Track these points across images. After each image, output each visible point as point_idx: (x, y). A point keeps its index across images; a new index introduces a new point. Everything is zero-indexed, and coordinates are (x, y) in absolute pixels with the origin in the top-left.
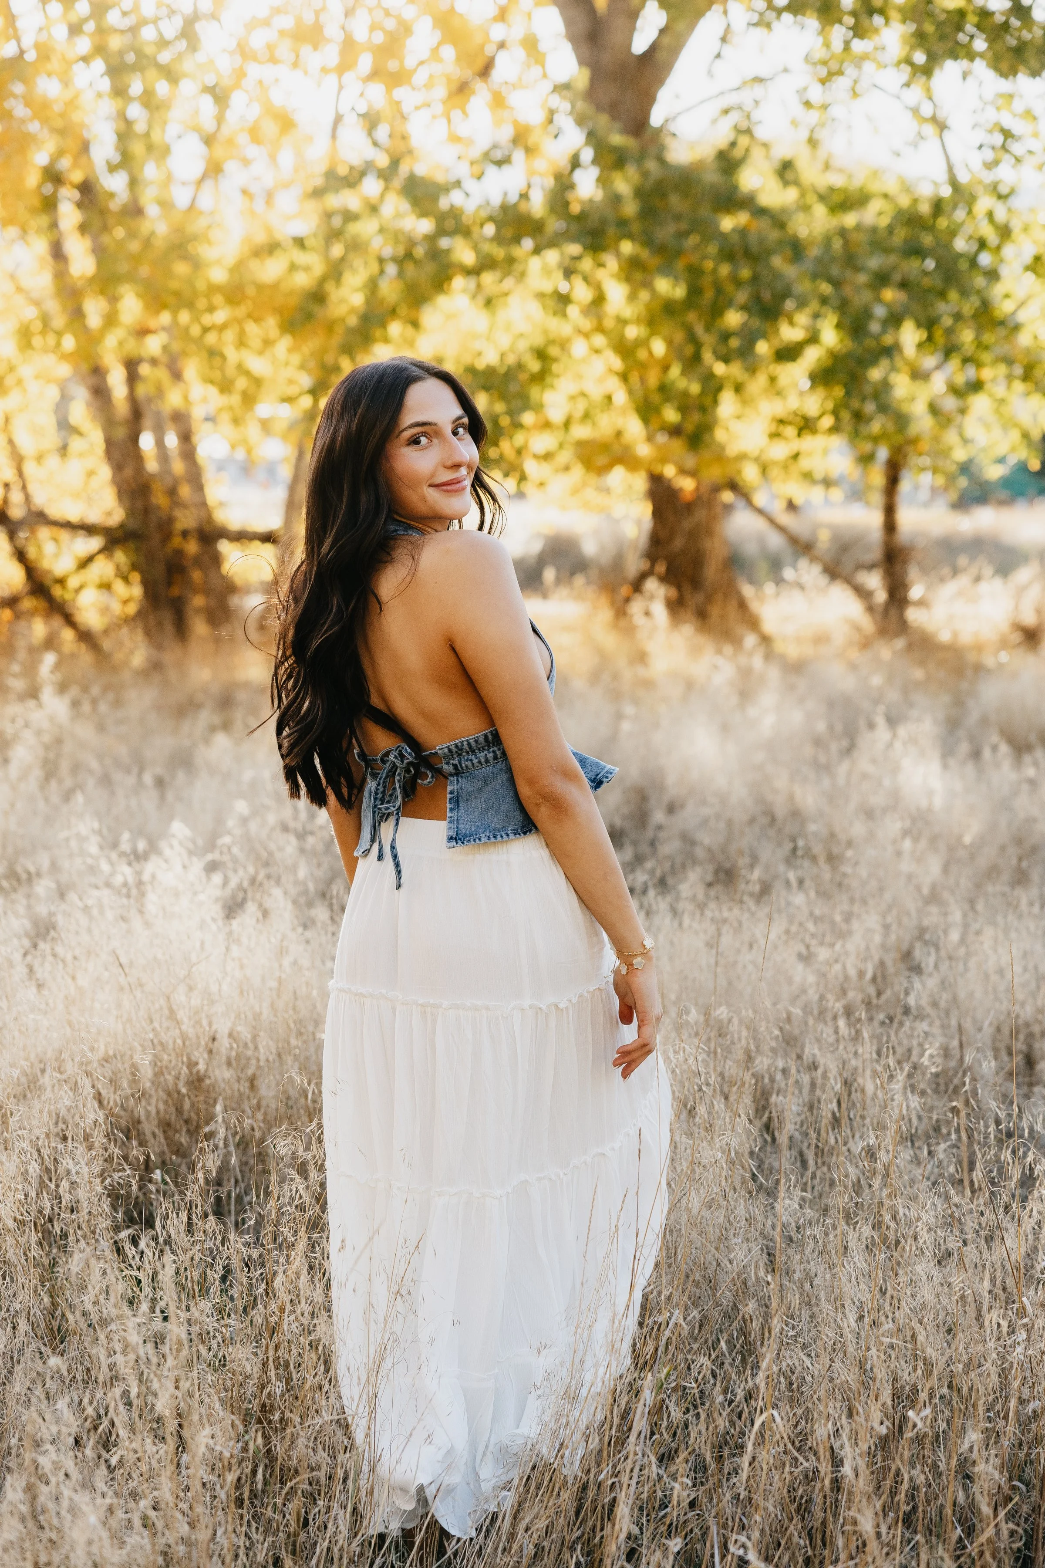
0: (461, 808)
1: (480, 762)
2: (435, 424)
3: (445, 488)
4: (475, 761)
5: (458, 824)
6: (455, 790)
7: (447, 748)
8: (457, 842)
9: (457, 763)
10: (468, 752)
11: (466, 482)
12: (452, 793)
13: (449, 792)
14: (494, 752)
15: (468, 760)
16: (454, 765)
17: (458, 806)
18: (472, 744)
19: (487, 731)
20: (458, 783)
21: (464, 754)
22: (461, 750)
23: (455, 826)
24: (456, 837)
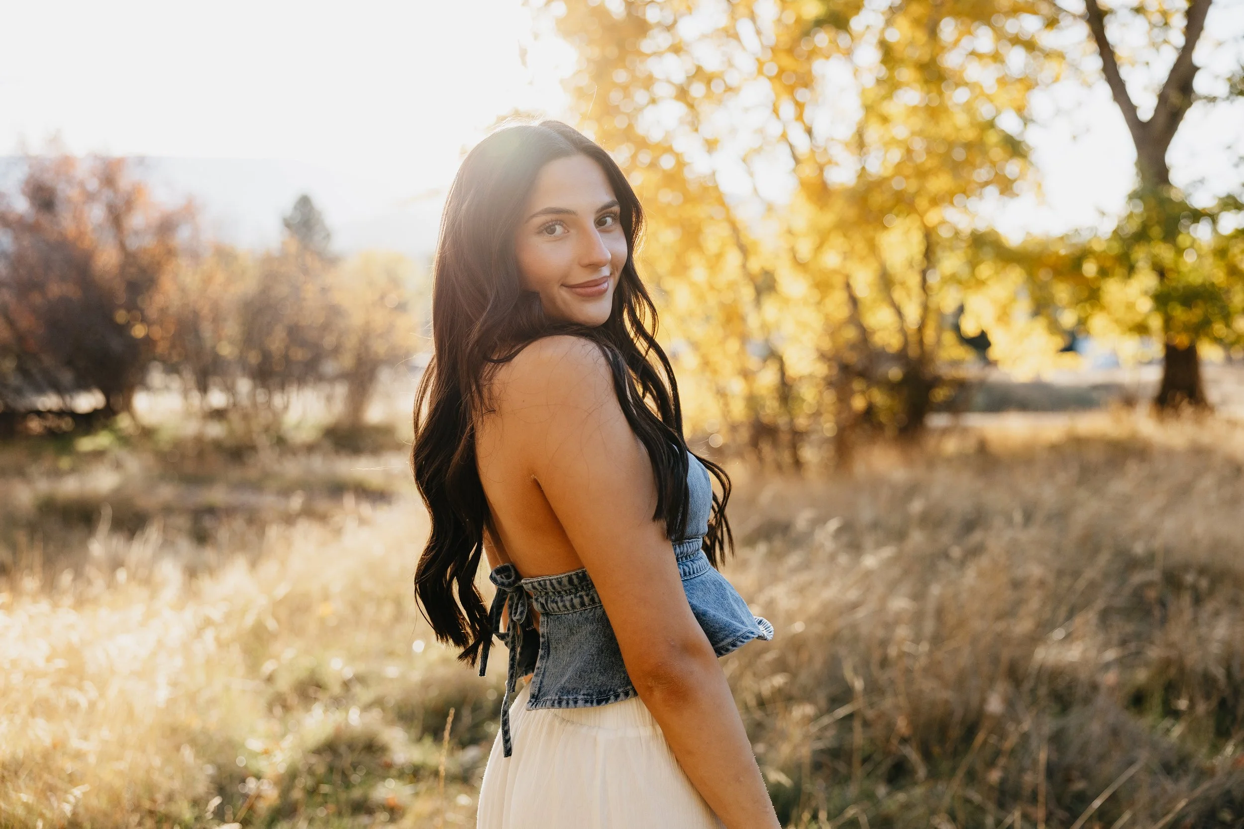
0: (551, 657)
1: (565, 606)
2: (575, 212)
3: (579, 290)
4: (560, 604)
5: (544, 678)
6: (546, 634)
7: (530, 585)
8: (535, 701)
9: (544, 603)
10: (554, 593)
11: (605, 285)
12: (543, 636)
13: (541, 635)
14: (581, 597)
15: (553, 601)
16: (542, 604)
17: (549, 654)
18: (556, 585)
19: (573, 571)
20: (547, 626)
21: (551, 594)
22: (546, 589)
23: (539, 681)
24: (538, 695)
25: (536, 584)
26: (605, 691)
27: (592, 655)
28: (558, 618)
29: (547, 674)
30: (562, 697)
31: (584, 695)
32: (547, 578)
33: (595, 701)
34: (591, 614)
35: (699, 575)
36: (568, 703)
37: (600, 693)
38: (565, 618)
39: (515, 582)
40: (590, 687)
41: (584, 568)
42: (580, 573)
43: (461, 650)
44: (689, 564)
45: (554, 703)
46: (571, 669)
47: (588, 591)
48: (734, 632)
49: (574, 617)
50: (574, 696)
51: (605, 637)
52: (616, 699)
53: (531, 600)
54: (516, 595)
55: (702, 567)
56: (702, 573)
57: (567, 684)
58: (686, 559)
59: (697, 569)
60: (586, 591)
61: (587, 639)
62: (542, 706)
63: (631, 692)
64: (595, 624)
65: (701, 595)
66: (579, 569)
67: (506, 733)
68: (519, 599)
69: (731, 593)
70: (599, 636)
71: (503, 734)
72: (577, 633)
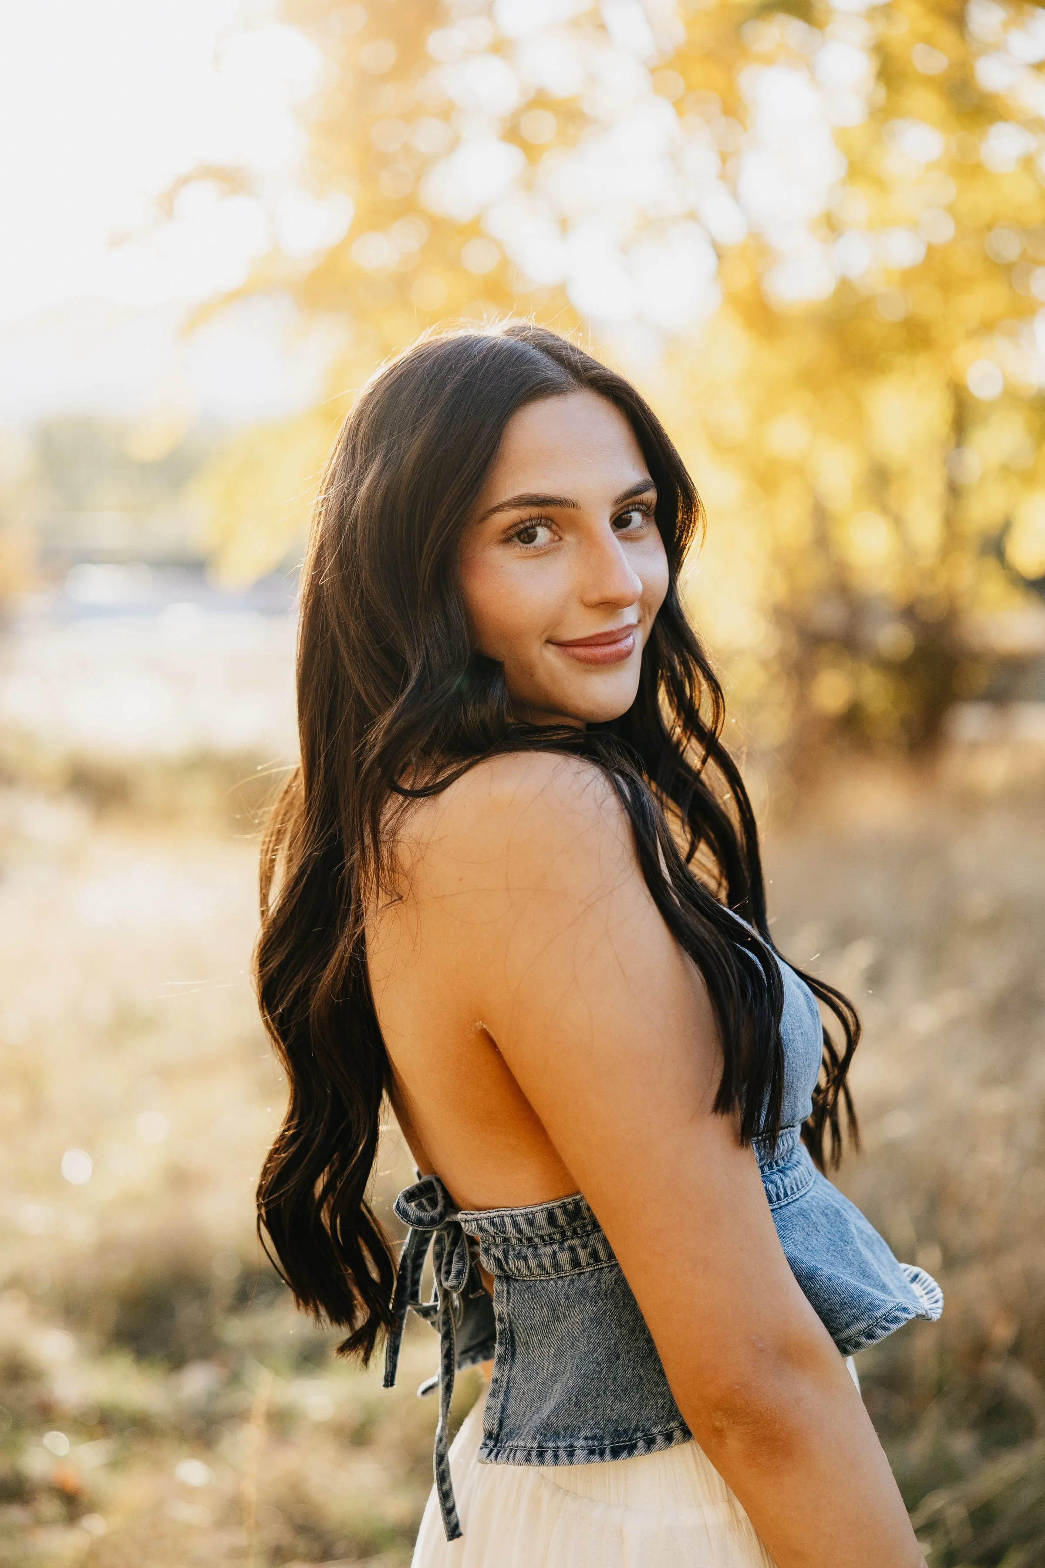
0: (518, 1360)
1: (541, 1266)
2: (573, 505)
3: (579, 651)
4: (532, 1263)
5: (507, 1400)
6: (506, 1316)
7: (474, 1223)
8: (495, 1446)
9: (502, 1258)
10: (520, 1240)
11: (629, 641)
12: (501, 1320)
13: (497, 1317)
14: (572, 1249)
15: (518, 1256)
16: (497, 1260)
17: (513, 1354)
18: (525, 1227)
19: (555, 1200)
20: (508, 1299)
21: (513, 1241)
22: (504, 1232)
23: (499, 1406)
24: (498, 1435)
25: (485, 1224)
26: (626, 1431)
27: (598, 1364)
28: (529, 1287)
29: (513, 1392)
30: (544, 1445)
31: (586, 1438)
32: (507, 1213)
33: (608, 1451)
34: (592, 1283)
35: (795, 1198)
36: (556, 1456)
37: (617, 1434)
38: (543, 1288)
39: (442, 1216)
40: (597, 1424)
41: (578, 1193)
42: (570, 1203)
43: (343, 1333)
44: (776, 1177)
45: (529, 1454)
46: (557, 1387)
47: (585, 1238)
48: (870, 1310)
49: (560, 1286)
50: (568, 1443)
51: (621, 1328)
52: (648, 1448)
53: (476, 1248)
54: (448, 1234)
55: (801, 1182)
56: (801, 1194)
57: (553, 1420)
58: (771, 1167)
59: (792, 1187)
60: (581, 1237)
61: (584, 1330)
62: (508, 1459)
63: (677, 1434)
64: (600, 1302)
65: (801, 1239)
66: (567, 1196)
67: (446, 1496)
68: (454, 1244)
69: (857, 1228)
70: (610, 1326)
71: (440, 1499)
72: (565, 1317)
